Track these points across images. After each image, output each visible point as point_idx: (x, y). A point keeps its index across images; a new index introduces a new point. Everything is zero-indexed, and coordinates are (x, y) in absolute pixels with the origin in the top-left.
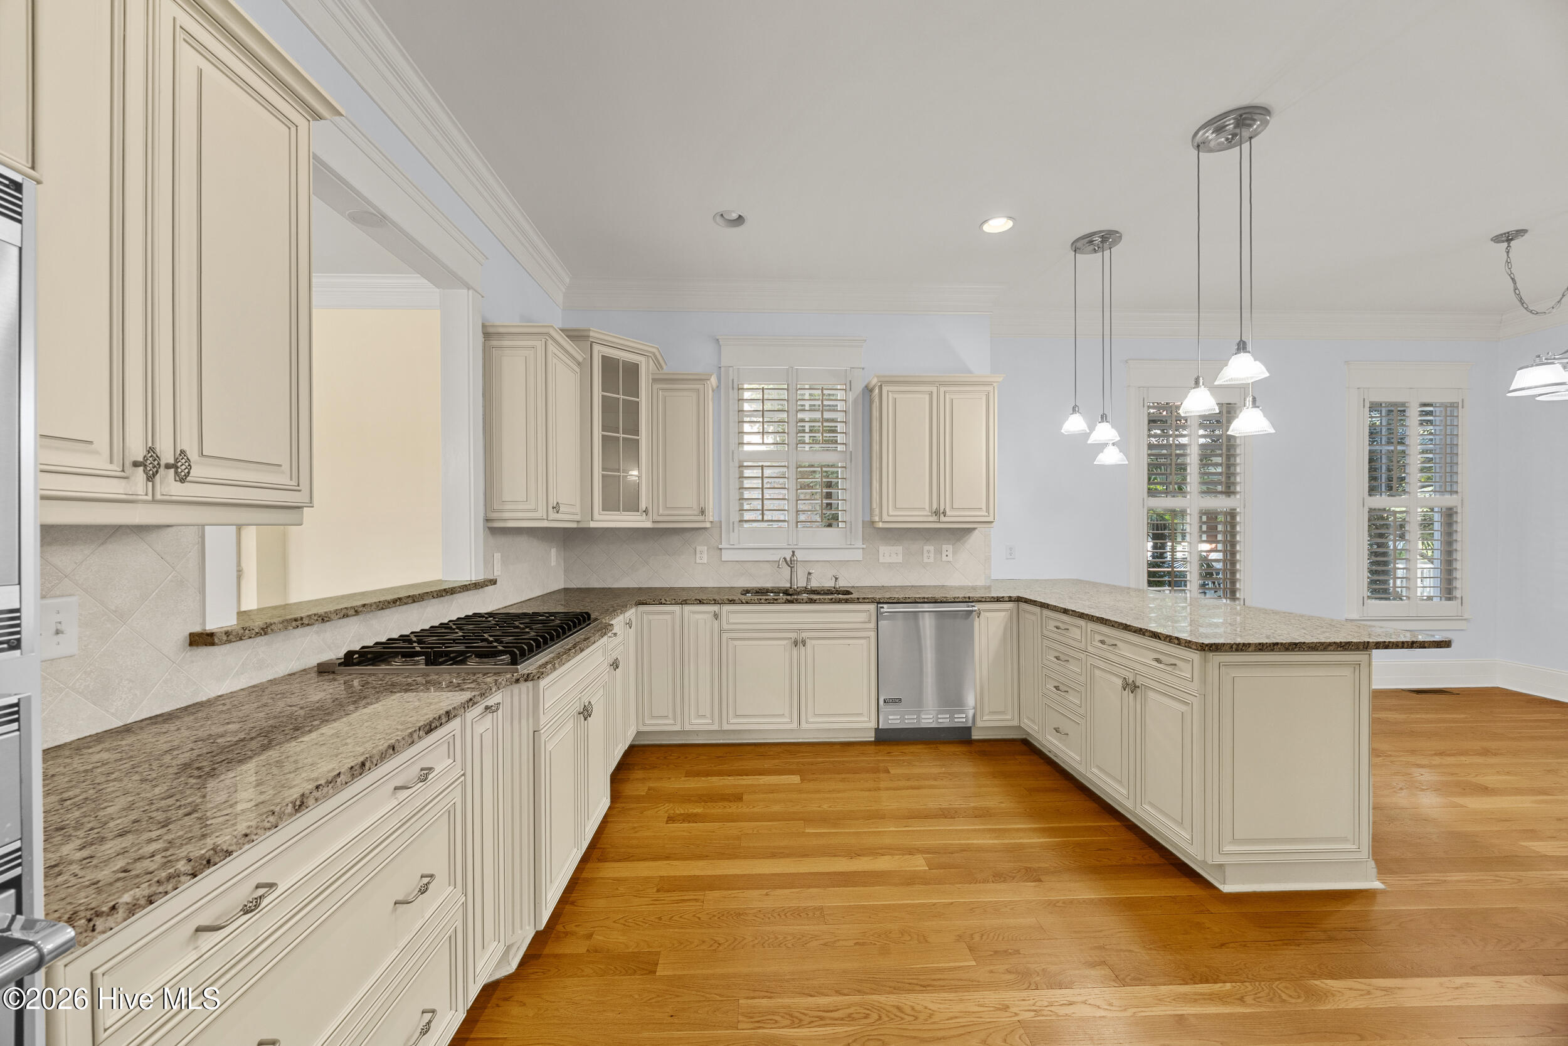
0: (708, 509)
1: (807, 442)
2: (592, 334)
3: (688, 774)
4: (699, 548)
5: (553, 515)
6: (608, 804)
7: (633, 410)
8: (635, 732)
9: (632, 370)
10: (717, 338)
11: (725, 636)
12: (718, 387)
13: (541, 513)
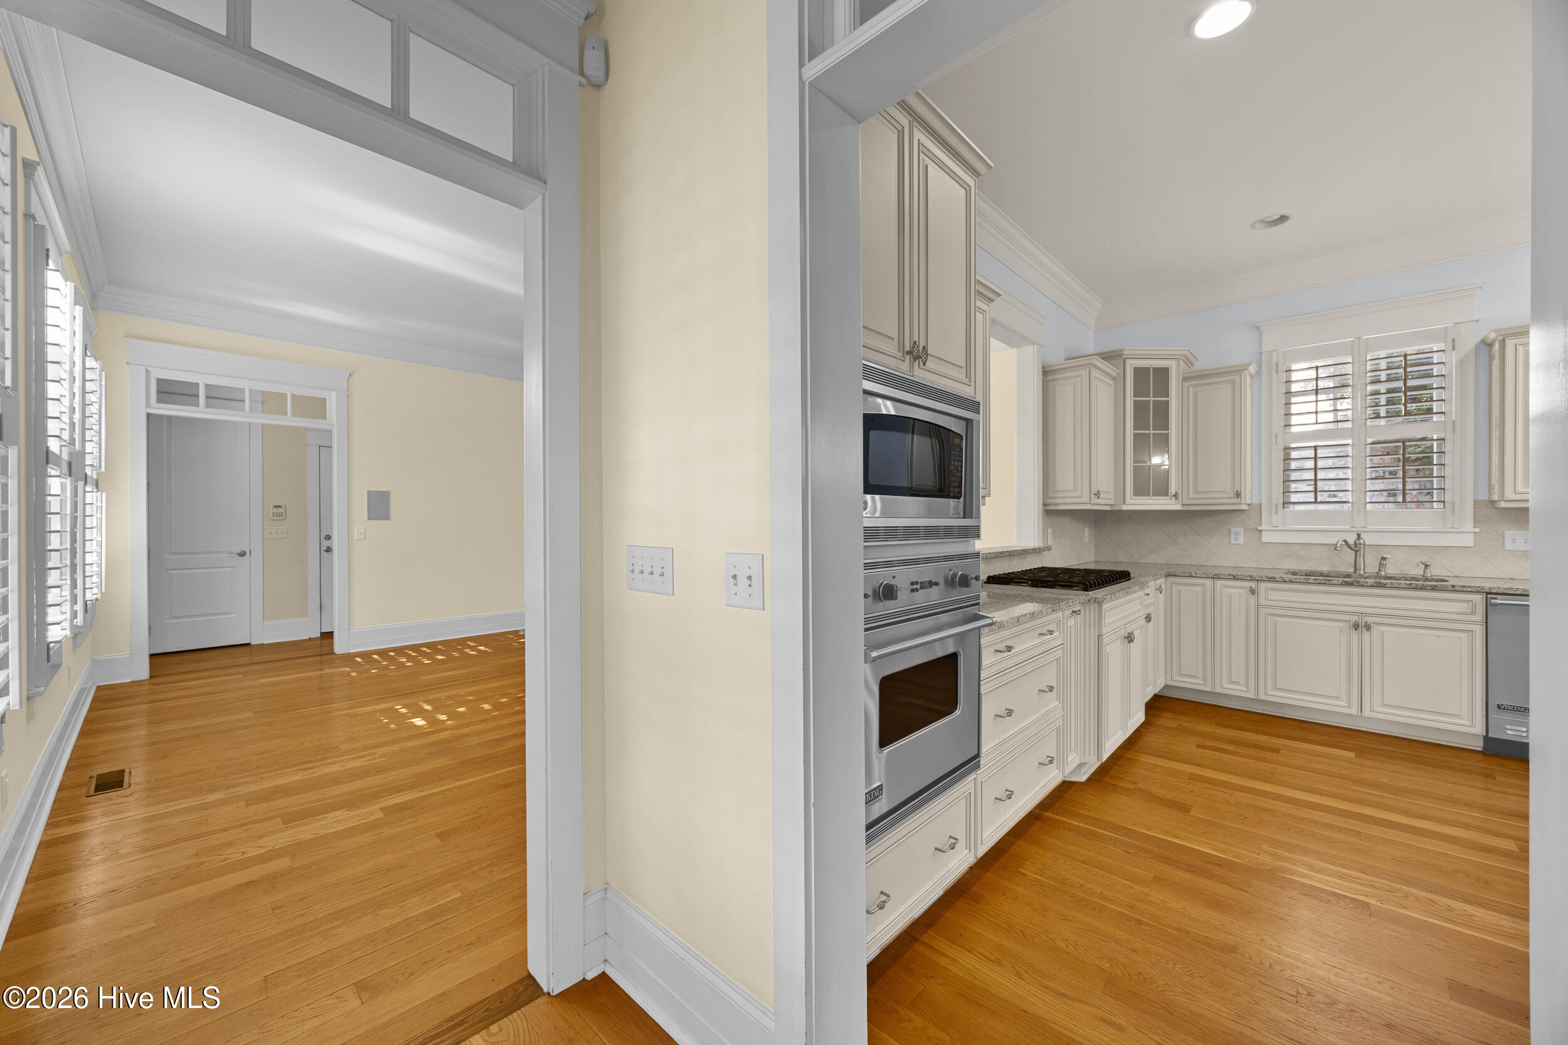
0: (1245, 491)
1: (1381, 416)
2: (1125, 352)
3: (1219, 724)
4: (1233, 530)
5: (1095, 500)
6: (1143, 719)
7: (1163, 410)
8: (1163, 685)
9: (1162, 374)
10: (1258, 325)
11: (1262, 611)
12: (1257, 373)
13: (1085, 499)
